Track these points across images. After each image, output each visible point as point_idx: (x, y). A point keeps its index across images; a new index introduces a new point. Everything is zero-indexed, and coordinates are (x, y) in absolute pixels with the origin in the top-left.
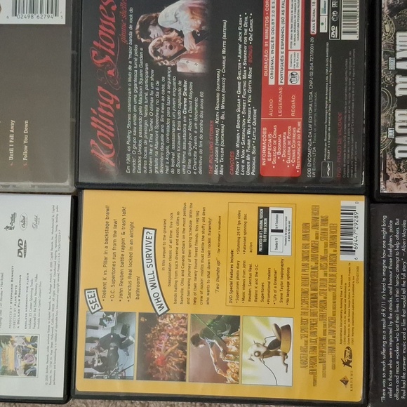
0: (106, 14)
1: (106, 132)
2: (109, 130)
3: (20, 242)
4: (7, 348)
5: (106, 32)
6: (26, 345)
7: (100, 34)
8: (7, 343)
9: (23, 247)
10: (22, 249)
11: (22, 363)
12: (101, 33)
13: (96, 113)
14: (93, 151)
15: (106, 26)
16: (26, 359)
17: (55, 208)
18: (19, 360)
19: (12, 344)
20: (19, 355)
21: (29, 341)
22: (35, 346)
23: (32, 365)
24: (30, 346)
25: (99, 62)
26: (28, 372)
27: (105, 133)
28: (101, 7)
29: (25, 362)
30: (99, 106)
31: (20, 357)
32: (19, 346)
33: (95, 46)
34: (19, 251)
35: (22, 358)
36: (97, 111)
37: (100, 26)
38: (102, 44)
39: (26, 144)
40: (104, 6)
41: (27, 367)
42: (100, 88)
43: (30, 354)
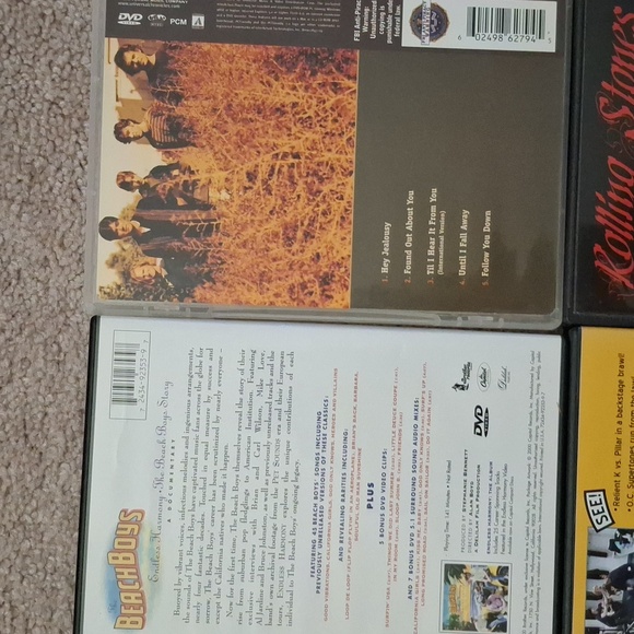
0: (622, 38)
1: (620, 231)
2: (624, 229)
3: (479, 411)
4: (458, 585)
5: (624, 68)
6: (489, 580)
7: (613, 70)
8: (459, 577)
9: (482, 418)
10: (481, 421)
11: (483, 611)
12: (614, 68)
13: (603, 200)
14: (597, 263)
15: (622, 57)
16: (491, 603)
17: (536, 356)
18: (478, 605)
19: (467, 579)
20: (478, 597)
21: (495, 574)
22: (505, 583)
23: (498, 613)
24: (496, 582)
25: (611, 117)
26: (493, 624)
27: (619, 234)
28: (616, 26)
29: (489, 608)
30: (609, 188)
31: (480, 600)
32: (478, 583)
33: (604, 90)
34: (476, 426)
35: (483, 602)
36: (606, 196)
37: (614, 58)
38: (617, 86)
39: (487, 250)
40: (621, 25)
41: (491, 617)
42: (612, 160)
43: (498, 594)
